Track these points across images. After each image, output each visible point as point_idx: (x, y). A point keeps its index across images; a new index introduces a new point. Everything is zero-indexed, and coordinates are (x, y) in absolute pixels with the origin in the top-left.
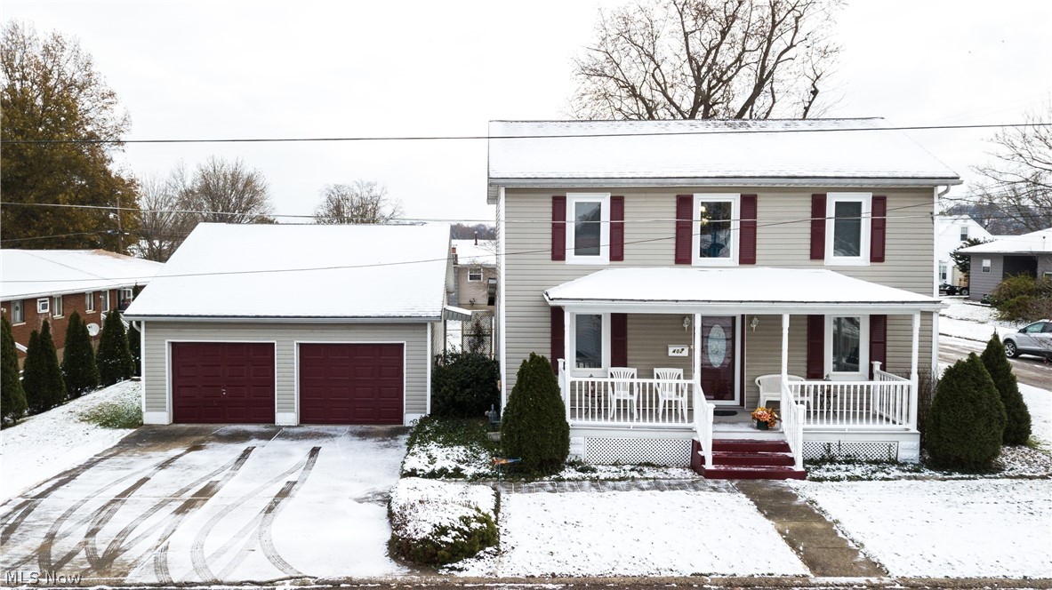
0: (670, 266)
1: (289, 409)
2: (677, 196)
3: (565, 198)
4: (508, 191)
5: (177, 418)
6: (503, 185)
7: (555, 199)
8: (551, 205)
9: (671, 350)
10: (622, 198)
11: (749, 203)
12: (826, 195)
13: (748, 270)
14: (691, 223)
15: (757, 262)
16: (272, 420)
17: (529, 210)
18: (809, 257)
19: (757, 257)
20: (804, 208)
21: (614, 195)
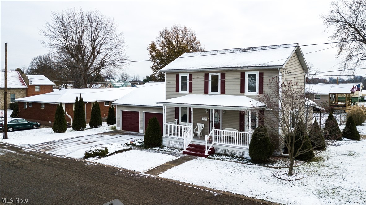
0: (203, 94)
1: (142, 129)
2: (205, 74)
3: (179, 75)
4: (167, 73)
5: (123, 129)
6: (166, 72)
7: (176, 75)
8: (176, 77)
9: (202, 118)
10: (192, 75)
11: (223, 75)
12: (244, 73)
13: (223, 96)
14: (208, 81)
15: (226, 94)
16: (138, 131)
17: (171, 78)
18: (240, 92)
19: (226, 92)
20: (239, 76)
21: (190, 74)
